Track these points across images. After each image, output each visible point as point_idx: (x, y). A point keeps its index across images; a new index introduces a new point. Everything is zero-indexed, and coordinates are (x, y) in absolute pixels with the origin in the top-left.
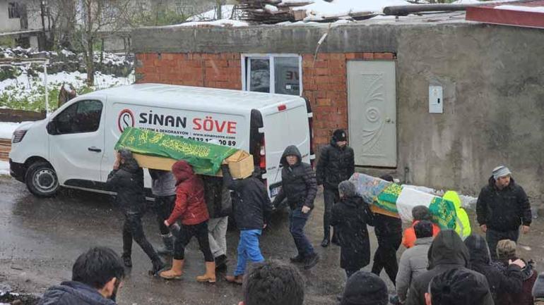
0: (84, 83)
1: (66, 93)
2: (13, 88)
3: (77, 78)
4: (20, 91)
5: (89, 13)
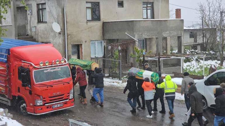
0: (219, 65)
1: (212, 69)
2: (190, 66)
3: (216, 63)
4: (193, 67)
5: (223, 36)
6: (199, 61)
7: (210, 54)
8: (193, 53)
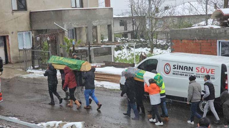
0: (149, 52)
1: (143, 56)
2: (121, 54)
3: (147, 50)
4: (124, 55)
5: (152, 24)
6: (130, 49)
7: (140, 41)
8: (124, 41)
